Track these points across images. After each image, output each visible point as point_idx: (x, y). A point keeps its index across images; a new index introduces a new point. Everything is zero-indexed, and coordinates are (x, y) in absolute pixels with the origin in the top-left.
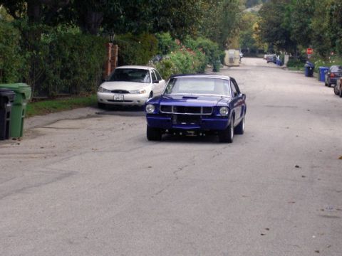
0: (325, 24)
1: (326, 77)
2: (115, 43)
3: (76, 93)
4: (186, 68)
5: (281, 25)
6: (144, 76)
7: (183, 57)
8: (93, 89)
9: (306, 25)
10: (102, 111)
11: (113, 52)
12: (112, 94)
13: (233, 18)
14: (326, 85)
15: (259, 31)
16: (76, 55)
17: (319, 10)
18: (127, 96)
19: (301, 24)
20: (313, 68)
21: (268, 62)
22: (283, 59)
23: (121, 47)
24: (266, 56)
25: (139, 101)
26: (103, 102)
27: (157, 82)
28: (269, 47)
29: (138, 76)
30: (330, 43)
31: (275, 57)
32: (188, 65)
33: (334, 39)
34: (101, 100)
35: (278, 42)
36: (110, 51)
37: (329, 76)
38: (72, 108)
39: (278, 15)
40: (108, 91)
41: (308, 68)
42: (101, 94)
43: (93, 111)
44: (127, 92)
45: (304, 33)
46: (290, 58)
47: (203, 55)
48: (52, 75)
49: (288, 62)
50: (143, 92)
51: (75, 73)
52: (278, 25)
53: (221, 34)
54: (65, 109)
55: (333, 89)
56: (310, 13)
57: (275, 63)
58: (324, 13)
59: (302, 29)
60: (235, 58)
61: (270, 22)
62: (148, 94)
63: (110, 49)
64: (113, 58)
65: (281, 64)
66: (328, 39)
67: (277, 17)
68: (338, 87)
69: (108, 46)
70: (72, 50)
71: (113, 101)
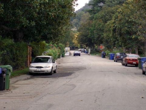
0: (111, 35)
1: (115, 58)
2: (30, 46)
3: (18, 69)
4: (55, 56)
5: (88, 36)
6: (48, 60)
7: (54, 51)
8: (27, 66)
9: (100, 35)
10: (32, 76)
11: (30, 51)
12: (36, 68)
13: (69, 34)
14: (115, 61)
15: (78, 39)
16: (18, 52)
17: (106, 29)
18: (42, 69)
19: (98, 35)
20: (105, 54)
21: (81, 52)
22: (88, 51)
23: (33, 48)
24: (79, 50)
25: (47, 71)
27: (54, 63)
28: (80, 46)
29: (45, 60)
30: (113, 43)
31: (84, 50)
32: (56, 55)
33: (115, 41)
34: (31, 71)
35: (86, 43)
36: (29, 50)
37: (116, 57)
38: (19, 75)
39: (85, 32)
40: (34, 67)
41: (103, 54)
42: (31, 69)
43: (29, 76)
44: (42, 67)
45: (100, 39)
46: (91, 50)
47: (60, 50)
48: (9, 61)
49: (91, 52)
50: (49, 67)
51: (17, 60)
52: (86, 36)
53: (65, 41)
54: (17, 76)
55: (121, 63)
56: (102, 31)
57: (84, 52)
58: (109, 31)
59: (98, 37)
60: (68, 51)
61: (83, 35)
62: (51, 68)
63: (29, 49)
64: (30, 53)
65: (87, 53)
66: (112, 41)
67: (86, 33)
68: (124, 62)
69: (28, 47)
70: (16, 50)
71: (36, 71)
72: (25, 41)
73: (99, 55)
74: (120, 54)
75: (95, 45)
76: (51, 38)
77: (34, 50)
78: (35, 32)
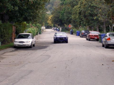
0: (77, 17)
1: (80, 34)
2: (14, 26)
3: (5, 43)
4: (34, 33)
5: (59, 18)
6: (28, 37)
8: (12, 41)
9: (69, 17)
10: (16, 49)
11: (14, 29)
12: (19, 43)
13: (45, 16)
14: (80, 37)
15: (52, 20)
16: (5, 30)
17: (73, 12)
18: (24, 43)
19: (67, 17)
20: (73, 31)
21: (54, 30)
22: (60, 29)
23: (16, 27)
24: (53, 28)
25: (28, 45)
26: (16, 46)
27: (33, 38)
28: (54, 25)
29: (26, 37)
30: (79, 23)
31: (56, 28)
32: (35, 32)
33: (81, 22)
34: (15, 45)
35: (58, 23)
37: (82, 34)
38: (6, 49)
39: (57, 15)
40: (18, 42)
41: (72, 31)
42: (15, 43)
43: (14, 49)
44: (24, 42)
46: (62, 29)
47: (37, 29)
49: (62, 30)
50: (29, 42)
51: (4, 36)
52: (58, 18)
53: (41, 22)
54: (4, 49)
55: (85, 38)
56: (70, 13)
57: (57, 30)
58: (76, 13)
59: (68, 19)
60: (44, 29)
61: (55, 17)
62: (30, 43)
63: (13, 28)
64: (14, 31)
65: (59, 31)
66: (78, 22)
67: (58, 15)
68: (88, 38)
69: (13, 27)
70: (4, 29)
71: (19, 45)
72: (10, 22)
73: (68, 32)
74: (85, 31)
75: (65, 25)
76: (31, 19)
77: (17, 29)
78: (18, 15)
